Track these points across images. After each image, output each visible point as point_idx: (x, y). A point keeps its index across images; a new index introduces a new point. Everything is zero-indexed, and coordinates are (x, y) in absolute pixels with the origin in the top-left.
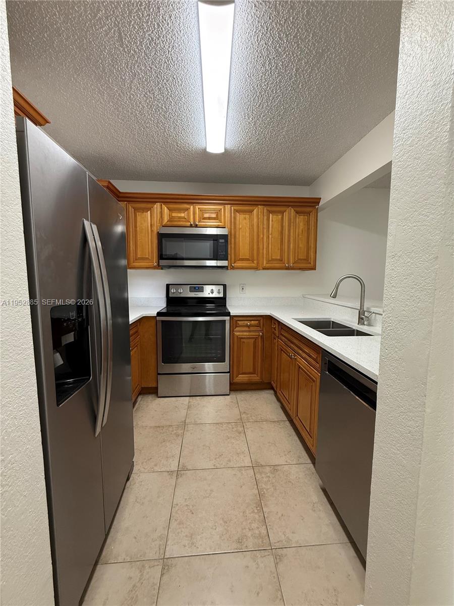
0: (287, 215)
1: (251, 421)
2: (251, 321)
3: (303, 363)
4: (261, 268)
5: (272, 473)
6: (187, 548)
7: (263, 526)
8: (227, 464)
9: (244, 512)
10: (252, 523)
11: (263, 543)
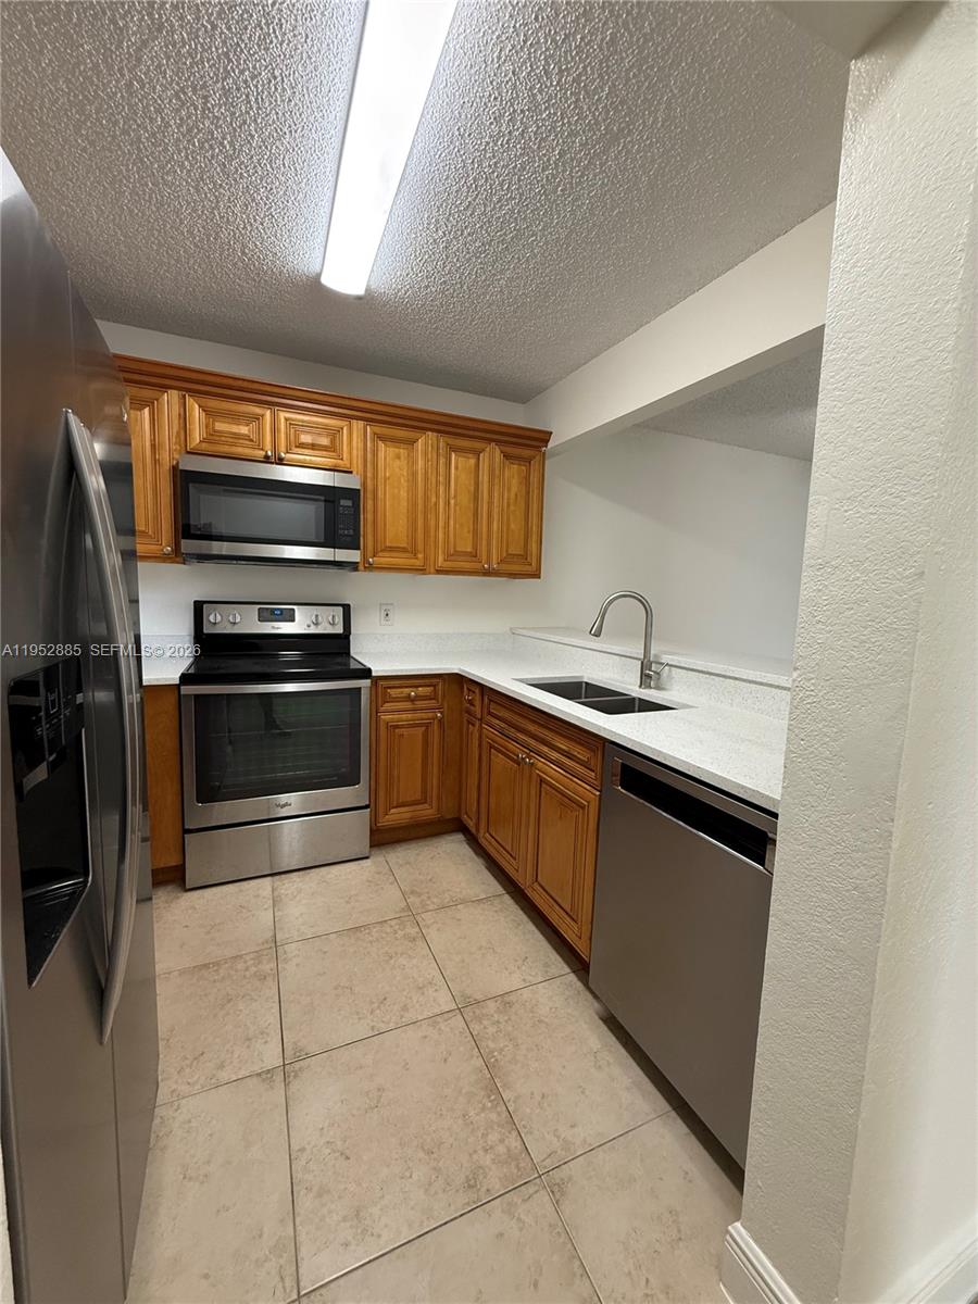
0: (487, 460)
1: (431, 908)
2: (417, 687)
3: (553, 772)
4: (432, 570)
5: (501, 1012)
6: (353, 1247)
7: (510, 1133)
8: (402, 1017)
9: (464, 1116)
10: (487, 1135)
11: (519, 1169)
